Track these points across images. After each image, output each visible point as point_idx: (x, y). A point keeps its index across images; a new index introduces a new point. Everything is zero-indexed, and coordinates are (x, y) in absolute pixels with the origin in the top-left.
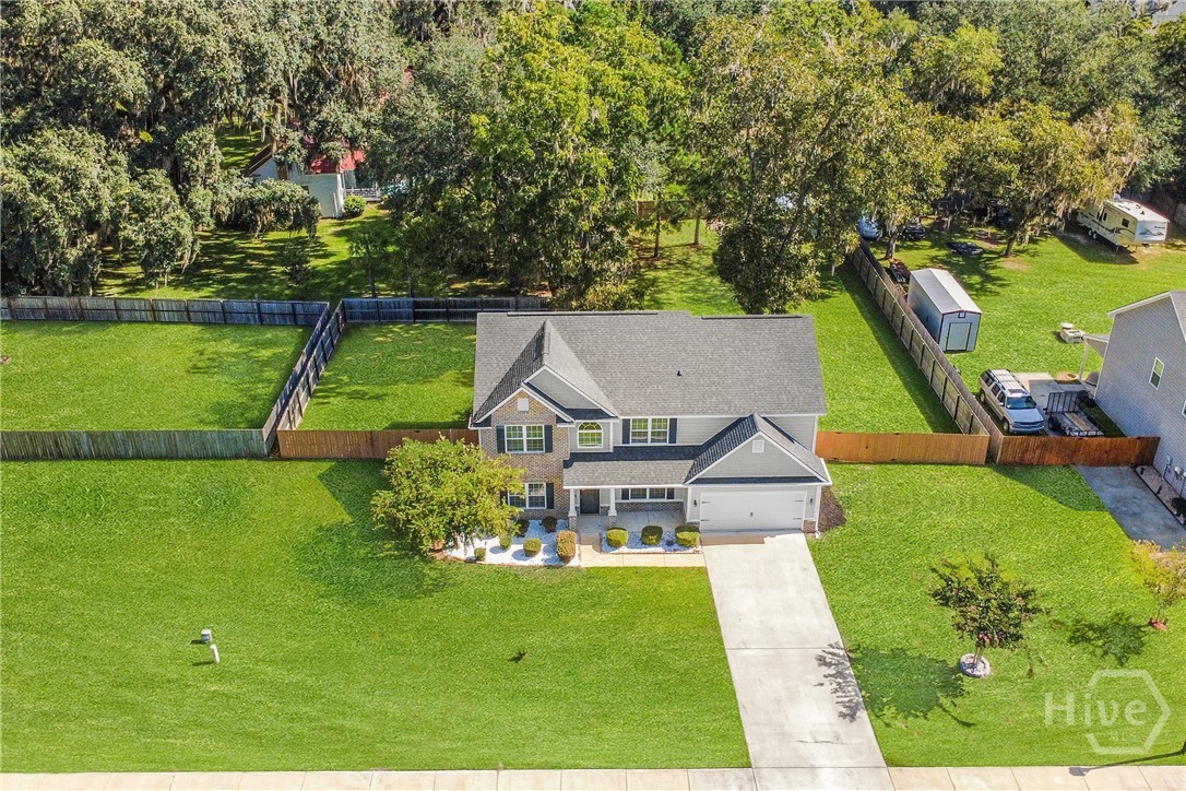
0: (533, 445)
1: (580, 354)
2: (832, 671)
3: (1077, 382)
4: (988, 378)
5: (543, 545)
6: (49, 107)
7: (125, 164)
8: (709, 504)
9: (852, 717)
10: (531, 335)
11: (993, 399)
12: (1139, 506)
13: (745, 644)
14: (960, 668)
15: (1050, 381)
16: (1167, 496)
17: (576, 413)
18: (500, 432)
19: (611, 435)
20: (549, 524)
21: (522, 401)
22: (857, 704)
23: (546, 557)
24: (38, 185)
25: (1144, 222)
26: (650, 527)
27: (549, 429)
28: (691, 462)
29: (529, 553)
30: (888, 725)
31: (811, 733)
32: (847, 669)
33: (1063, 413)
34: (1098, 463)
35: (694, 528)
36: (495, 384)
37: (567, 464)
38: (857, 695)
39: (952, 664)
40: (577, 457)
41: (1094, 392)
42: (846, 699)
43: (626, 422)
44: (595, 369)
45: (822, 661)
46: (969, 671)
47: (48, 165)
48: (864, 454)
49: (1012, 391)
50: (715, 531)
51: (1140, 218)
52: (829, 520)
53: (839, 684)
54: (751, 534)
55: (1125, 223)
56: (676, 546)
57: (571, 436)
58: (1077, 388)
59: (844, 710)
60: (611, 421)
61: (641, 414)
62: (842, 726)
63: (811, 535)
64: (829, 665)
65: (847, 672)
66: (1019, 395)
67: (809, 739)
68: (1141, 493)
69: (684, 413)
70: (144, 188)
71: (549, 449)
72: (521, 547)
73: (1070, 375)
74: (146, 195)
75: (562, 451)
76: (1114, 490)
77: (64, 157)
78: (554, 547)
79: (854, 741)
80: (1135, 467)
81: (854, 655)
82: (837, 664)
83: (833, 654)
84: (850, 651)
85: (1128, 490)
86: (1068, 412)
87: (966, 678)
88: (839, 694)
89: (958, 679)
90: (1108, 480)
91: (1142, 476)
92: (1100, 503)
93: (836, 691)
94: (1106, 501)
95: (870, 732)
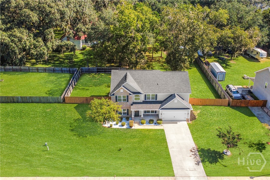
0: (124, 100)
1: (135, 80)
2: (193, 153)
4: (228, 87)
5: (126, 124)
6: (16, 24)
7: (32, 36)
8: (164, 114)
9: (198, 164)
10: (124, 75)
11: (229, 91)
12: (263, 116)
13: (173, 147)
14: (223, 153)
15: (242, 88)
16: (269, 114)
17: (134, 93)
18: (116, 97)
19: (142, 98)
20: (127, 119)
21: (121, 90)
22: (199, 161)
23: (127, 126)
24: (12, 41)
25: (261, 53)
26: (151, 120)
27: (128, 96)
28: (160, 104)
29: (123, 125)
30: (206, 166)
31: (189, 168)
32: (197, 153)
33: (245, 95)
34: (254, 106)
35: (161, 120)
36: (115, 86)
37: (132, 105)
38: (199, 159)
39: (221, 152)
40: (134, 103)
41: (252, 90)
42: (197, 160)
43: (145, 95)
44: (139, 83)
45: (191, 151)
46: (225, 154)
47: (15, 36)
48: (200, 103)
49: (233, 90)
50: (166, 121)
51: (261, 52)
52: (192, 118)
53: (195, 156)
54: (174, 121)
55: (257, 53)
56: (157, 124)
57: (133, 98)
58: (248, 89)
59: (196, 163)
60: (142, 95)
61: (149, 93)
62: (196, 166)
63: (188, 122)
64: (193, 152)
65: (197, 154)
66: (235, 90)
67: (188, 170)
68: (263, 113)
69: (159, 93)
70: (36, 42)
71: (128, 101)
72: (121, 124)
73: (246, 86)
74: (37, 43)
75: (131, 101)
76: (257, 112)
77: (18, 35)
78: (128, 124)
79: (199, 170)
80: (262, 107)
81: (199, 150)
82: (195, 152)
83: (194, 149)
84: (197, 149)
85: (261, 112)
86: (246, 95)
87: (225, 155)
88: (195, 159)
89: (223, 156)
90: (256, 110)
91: (264, 109)
92: (254, 115)
93: (194, 158)
94: (256, 114)
95: (203, 168)
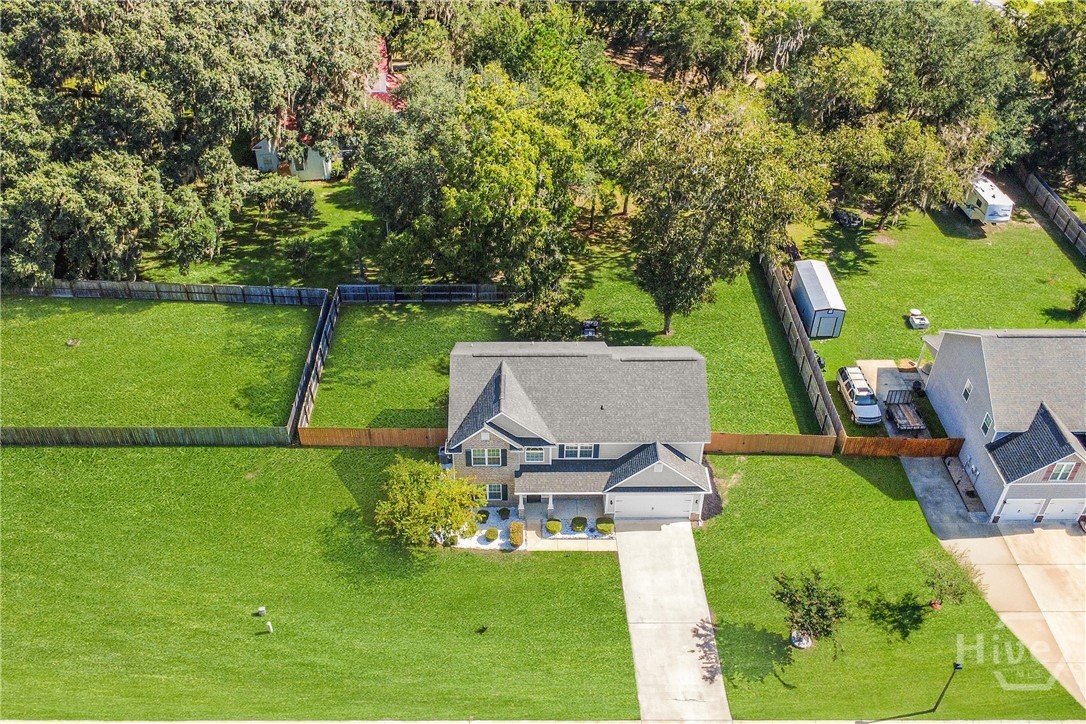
0: (492, 461)
1: (528, 391)
2: (701, 642)
3: (915, 370)
4: (842, 372)
5: (499, 531)
8: (620, 504)
9: (711, 679)
10: (491, 373)
11: (846, 393)
12: (941, 495)
13: (642, 618)
14: (790, 641)
15: (893, 369)
16: (962, 488)
17: (524, 441)
18: (468, 454)
19: (550, 454)
20: (504, 514)
21: (486, 433)
22: (716, 669)
23: (502, 542)
25: (993, 205)
26: (578, 518)
27: (504, 452)
28: (609, 473)
29: (488, 540)
30: (735, 687)
31: (683, 693)
32: (712, 640)
33: (898, 405)
34: (918, 455)
35: (609, 520)
36: (464, 416)
37: (518, 474)
38: (717, 662)
39: (785, 637)
40: (525, 468)
41: (927, 381)
42: (709, 665)
43: (561, 448)
44: (540, 403)
45: (696, 633)
46: (796, 644)
48: (741, 448)
49: (861, 390)
50: (626, 519)
51: (991, 201)
52: (709, 510)
53: (705, 652)
54: (652, 523)
55: (979, 203)
56: (596, 533)
57: (522, 455)
58: (913, 376)
59: (707, 674)
60: (551, 447)
61: (572, 441)
62: (703, 686)
63: (695, 523)
64: (700, 636)
65: (712, 642)
66: (865, 394)
67: (681, 697)
68: (946, 484)
69: (605, 441)
71: (504, 464)
72: (484, 532)
73: (910, 363)
75: (513, 465)
76: (925, 480)
78: (507, 533)
79: (712, 699)
80: (945, 458)
81: (718, 629)
82: (706, 636)
83: (704, 628)
84: (715, 625)
85: (937, 480)
86: (903, 404)
87: (794, 648)
88: (704, 660)
89: (788, 650)
90: (923, 470)
91: (949, 467)
92: (913, 492)
93: (703, 658)
94: (918, 490)
95: (724, 693)
